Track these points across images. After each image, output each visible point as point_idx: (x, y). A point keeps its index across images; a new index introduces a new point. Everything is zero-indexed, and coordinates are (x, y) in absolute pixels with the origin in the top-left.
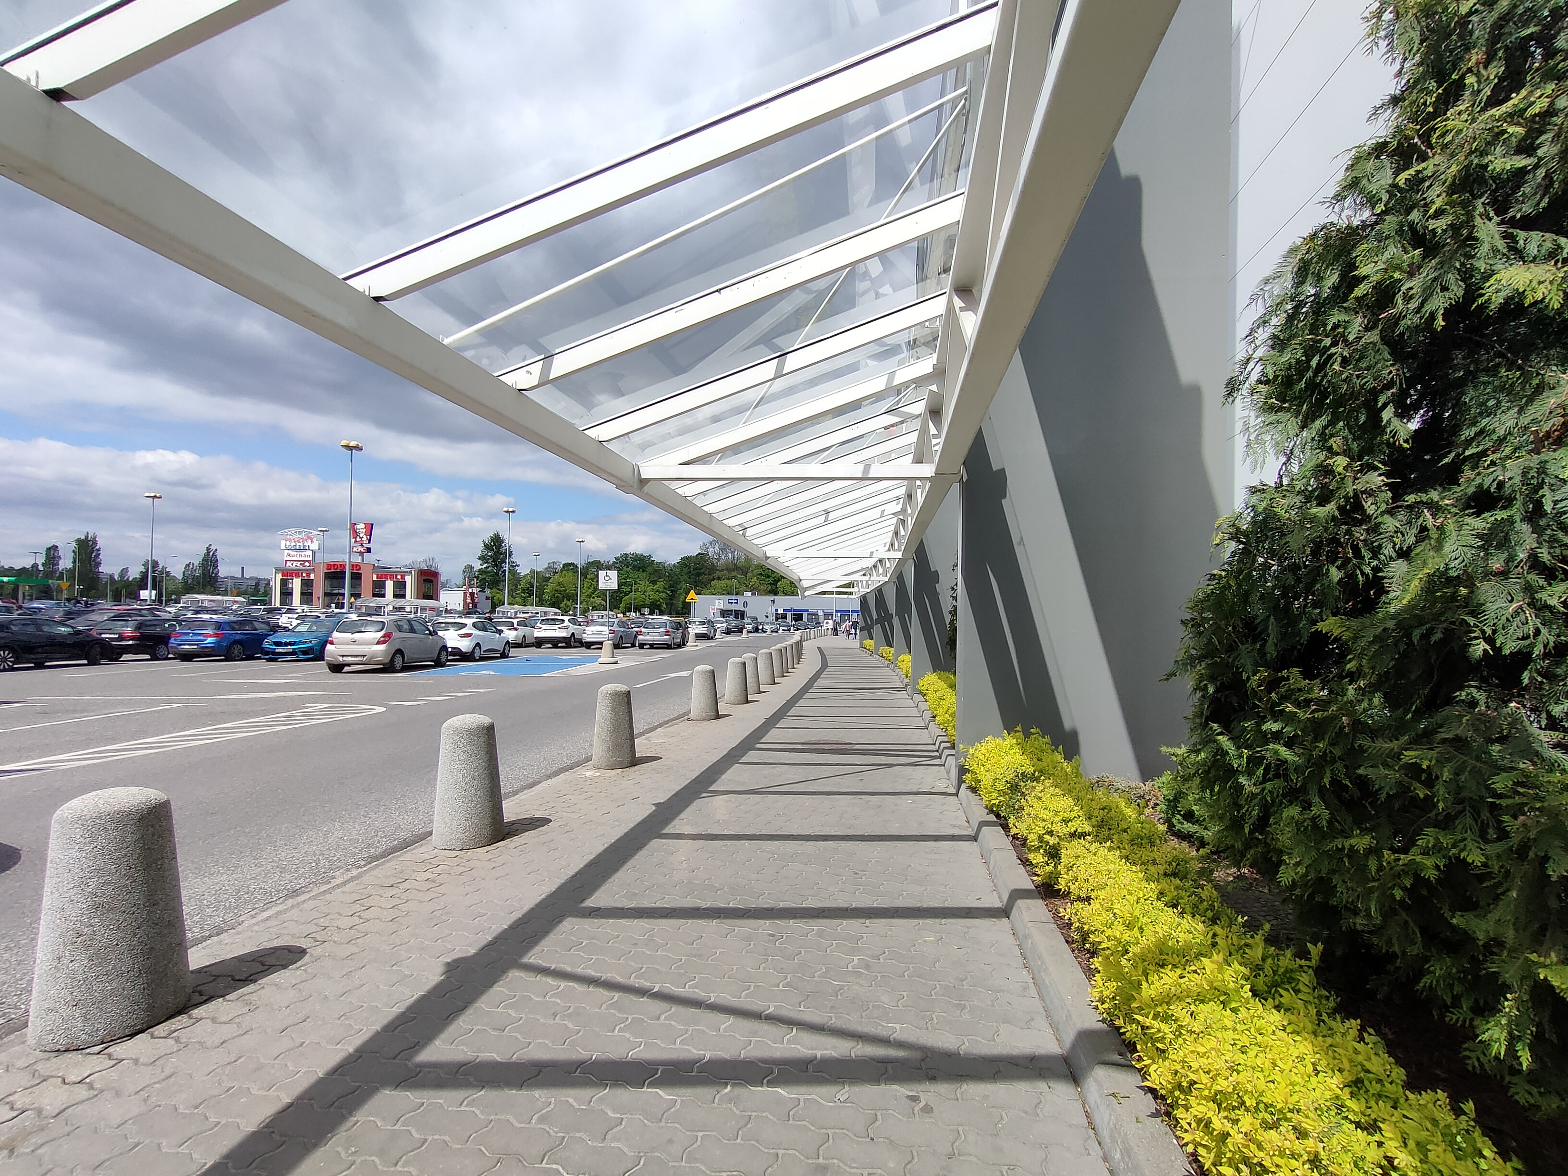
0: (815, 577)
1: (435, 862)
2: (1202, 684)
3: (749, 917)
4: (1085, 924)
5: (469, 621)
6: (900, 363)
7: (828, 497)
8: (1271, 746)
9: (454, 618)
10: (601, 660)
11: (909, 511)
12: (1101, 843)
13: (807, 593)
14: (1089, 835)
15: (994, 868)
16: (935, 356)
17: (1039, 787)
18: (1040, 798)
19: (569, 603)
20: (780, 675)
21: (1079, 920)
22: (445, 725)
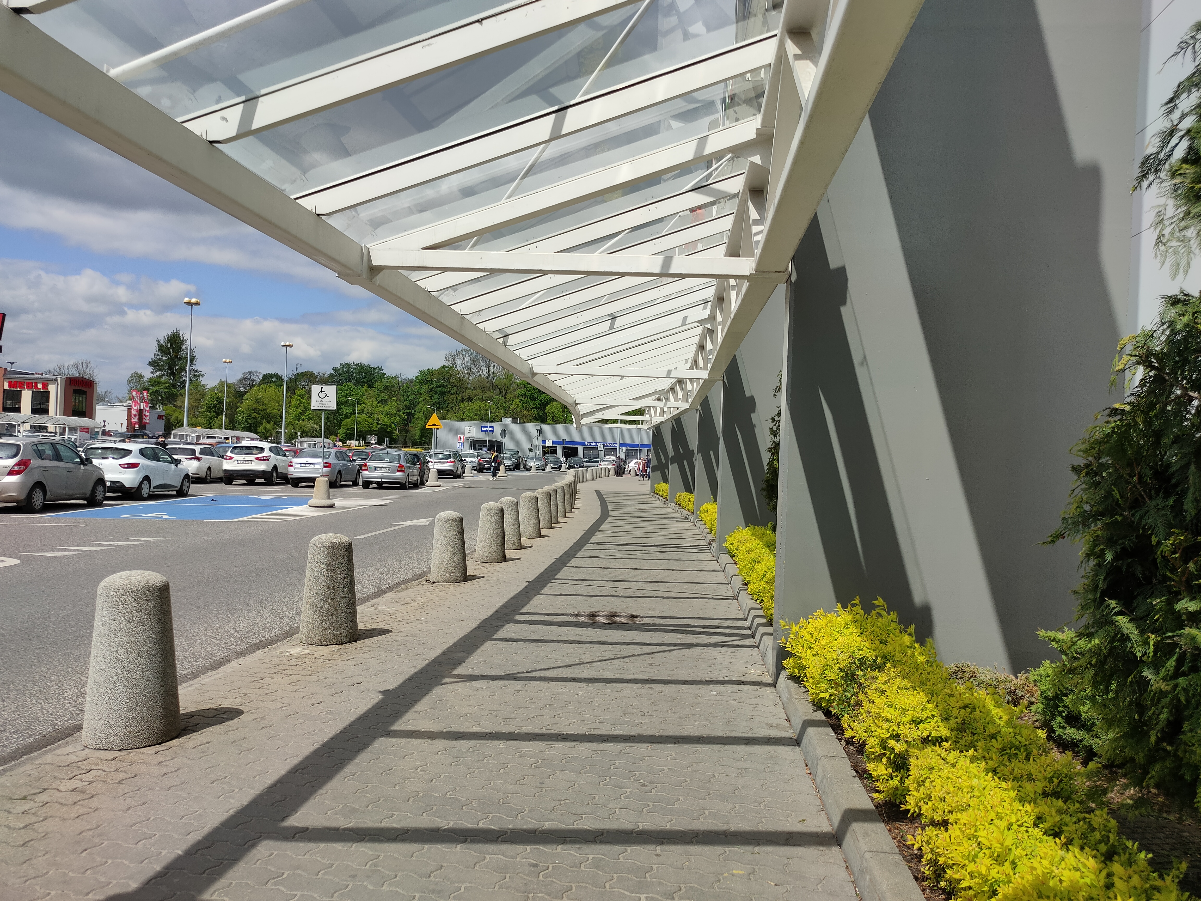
0: (595, 401)
1: (84, 765)
2: (1097, 549)
3: (504, 841)
4: (940, 855)
5: (134, 447)
6: (712, 126)
7: (615, 297)
8: (1187, 630)
9: (115, 442)
10: (312, 502)
11: (719, 319)
12: (962, 752)
13: (584, 421)
14: (946, 741)
15: (822, 781)
16: (759, 118)
17: (883, 678)
18: (883, 692)
19: (269, 426)
20: (548, 525)
21: (932, 850)
22: (103, 584)
